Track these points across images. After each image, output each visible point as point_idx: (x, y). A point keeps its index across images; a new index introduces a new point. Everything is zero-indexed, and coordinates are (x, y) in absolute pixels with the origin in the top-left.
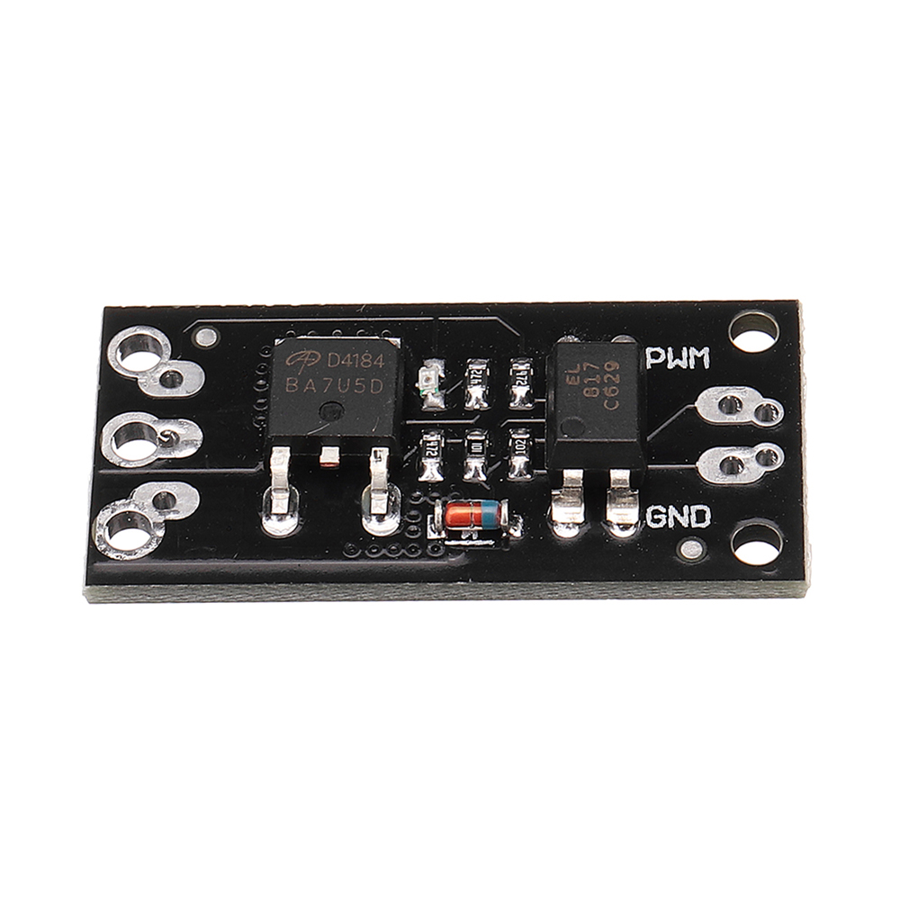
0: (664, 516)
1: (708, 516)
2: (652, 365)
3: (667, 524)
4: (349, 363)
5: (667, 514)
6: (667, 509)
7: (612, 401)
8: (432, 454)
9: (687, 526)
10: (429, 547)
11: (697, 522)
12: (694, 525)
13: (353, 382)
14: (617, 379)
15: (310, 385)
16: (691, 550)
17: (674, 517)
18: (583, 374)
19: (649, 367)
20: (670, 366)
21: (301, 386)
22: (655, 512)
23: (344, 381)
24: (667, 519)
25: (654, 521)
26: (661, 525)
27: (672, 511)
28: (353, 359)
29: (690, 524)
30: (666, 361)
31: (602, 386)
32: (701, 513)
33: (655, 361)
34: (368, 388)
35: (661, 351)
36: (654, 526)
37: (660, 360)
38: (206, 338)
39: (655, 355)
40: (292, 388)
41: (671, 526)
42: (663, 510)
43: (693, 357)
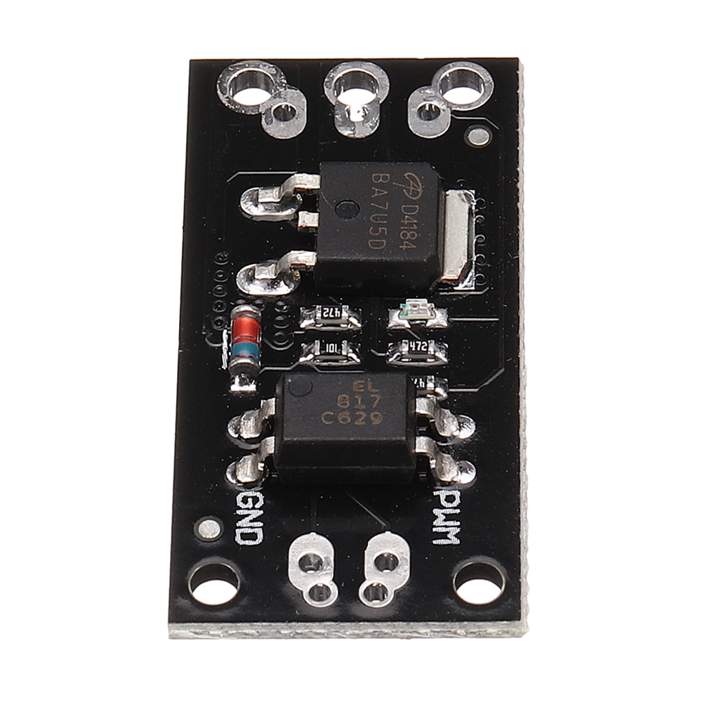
0: (251, 506)
1: (248, 543)
2: (439, 496)
3: (240, 509)
4: (406, 222)
5: (253, 508)
6: (260, 509)
7: (334, 418)
8: (325, 313)
9: (238, 525)
10: (221, 318)
11: (242, 534)
12: (238, 531)
13: (383, 225)
14: (359, 422)
15: (379, 192)
16: (209, 529)
17: (249, 515)
18: (366, 395)
19: (435, 493)
20: (436, 511)
21: (381, 186)
22: (255, 500)
23: (384, 218)
24: (248, 509)
25: (245, 500)
26: (240, 504)
27: (256, 513)
28: (410, 225)
29: (240, 527)
30: (443, 508)
31: (352, 410)
32: (253, 536)
33: (443, 498)
34: (375, 238)
35: (456, 503)
36: (239, 498)
37: (444, 503)
38: (479, 137)
39: (450, 499)
40: (377, 178)
41: (238, 512)
42: (257, 506)
43: (447, 529)
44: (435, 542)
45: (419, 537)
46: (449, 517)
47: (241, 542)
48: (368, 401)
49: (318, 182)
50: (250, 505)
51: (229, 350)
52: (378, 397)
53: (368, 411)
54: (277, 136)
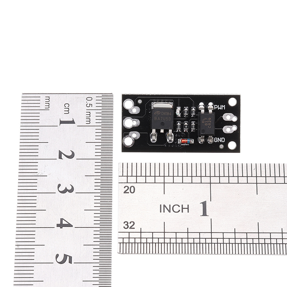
1: (224, 140)
7: (210, 126)
11: (223, 141)
12: (222, 142)
13: (166, 118)
14: (210, 122)
15: (159, 119)
16: (221, 146)
17: (219, 140)
18: (205, 121)
20: (218, 109)
21: (157, 118)
23: (164, 118)
25: (216, 141)
26: (217, 141)
28: (166, 113)
30: (218, 108)
31: (208, 123)
32: (223, 139)
33: (216, 108)
34: (168, 119)
35: (217, 106)
36: (215, 142)
37: (217, 108)
38: (140, 101)
39: (216, 107)
40: (156, 119)
41: (218, 142)
42: (217, 139)
43: (222, 107)
44: (225, 109)
45: (223, 112)
46: (220, 107)
47: (224, 141)
48: (206, 120)
49: (154, 129)
50: (217, 140)
51: (185, 144)
52: (205, 118)
53: (208, 120)
54: (139, 137)
